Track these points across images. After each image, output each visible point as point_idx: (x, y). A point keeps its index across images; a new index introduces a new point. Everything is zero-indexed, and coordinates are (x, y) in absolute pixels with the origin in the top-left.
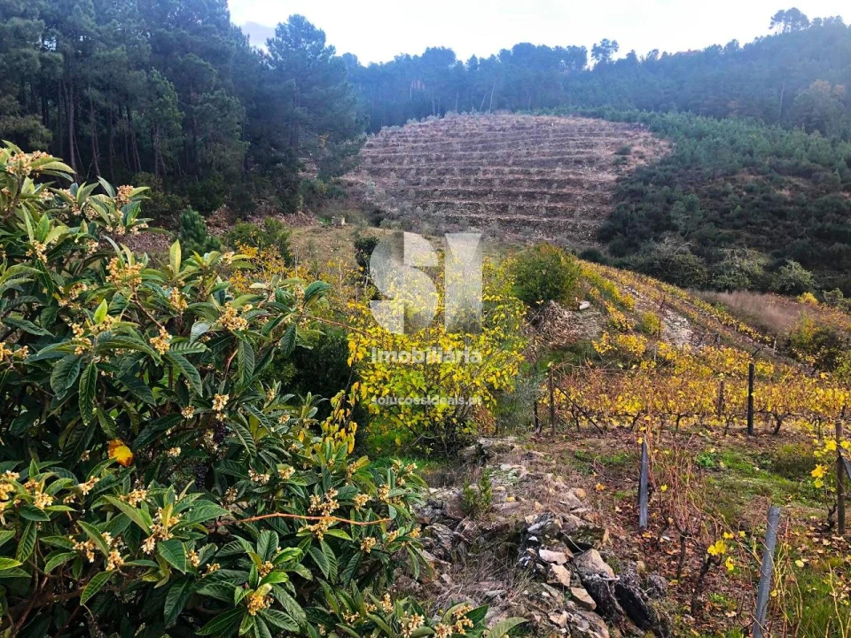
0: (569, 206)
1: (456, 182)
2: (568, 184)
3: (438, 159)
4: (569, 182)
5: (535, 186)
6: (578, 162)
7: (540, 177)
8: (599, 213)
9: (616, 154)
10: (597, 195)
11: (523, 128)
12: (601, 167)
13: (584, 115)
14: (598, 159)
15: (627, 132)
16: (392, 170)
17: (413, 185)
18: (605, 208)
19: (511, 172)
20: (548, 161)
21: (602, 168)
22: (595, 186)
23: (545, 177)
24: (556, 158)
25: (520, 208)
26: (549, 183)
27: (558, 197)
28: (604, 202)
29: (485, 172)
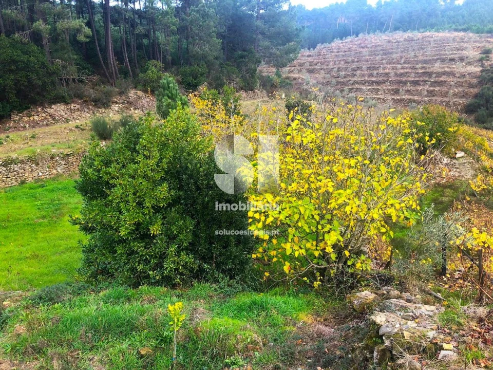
0: (444, 89)
1: (363, 75)
2: (444, 74)
3: (353, 62)
4: (444, 73)
5: (420, 77)
6: (452, 60)
7: (423, 71)
8: (467, 94)
9: (481, 54)
10: (466, 81)
11: (412, 40)
12: (469, 62)
13: (456, 30)
14: (467, 58)
15: (489, 39)
16: (321, 69)
17: (335, 78)
18: (472, 90)
19: (403, 68)
20: (430, 60)
21: (470, 64)
22: (464, 75)
23: (427, 70)
24: (436, 58)
25: (408, 91)
26: (430, 74)
27: (436, 83)
28: (471, 86)
29: (384, 68)
